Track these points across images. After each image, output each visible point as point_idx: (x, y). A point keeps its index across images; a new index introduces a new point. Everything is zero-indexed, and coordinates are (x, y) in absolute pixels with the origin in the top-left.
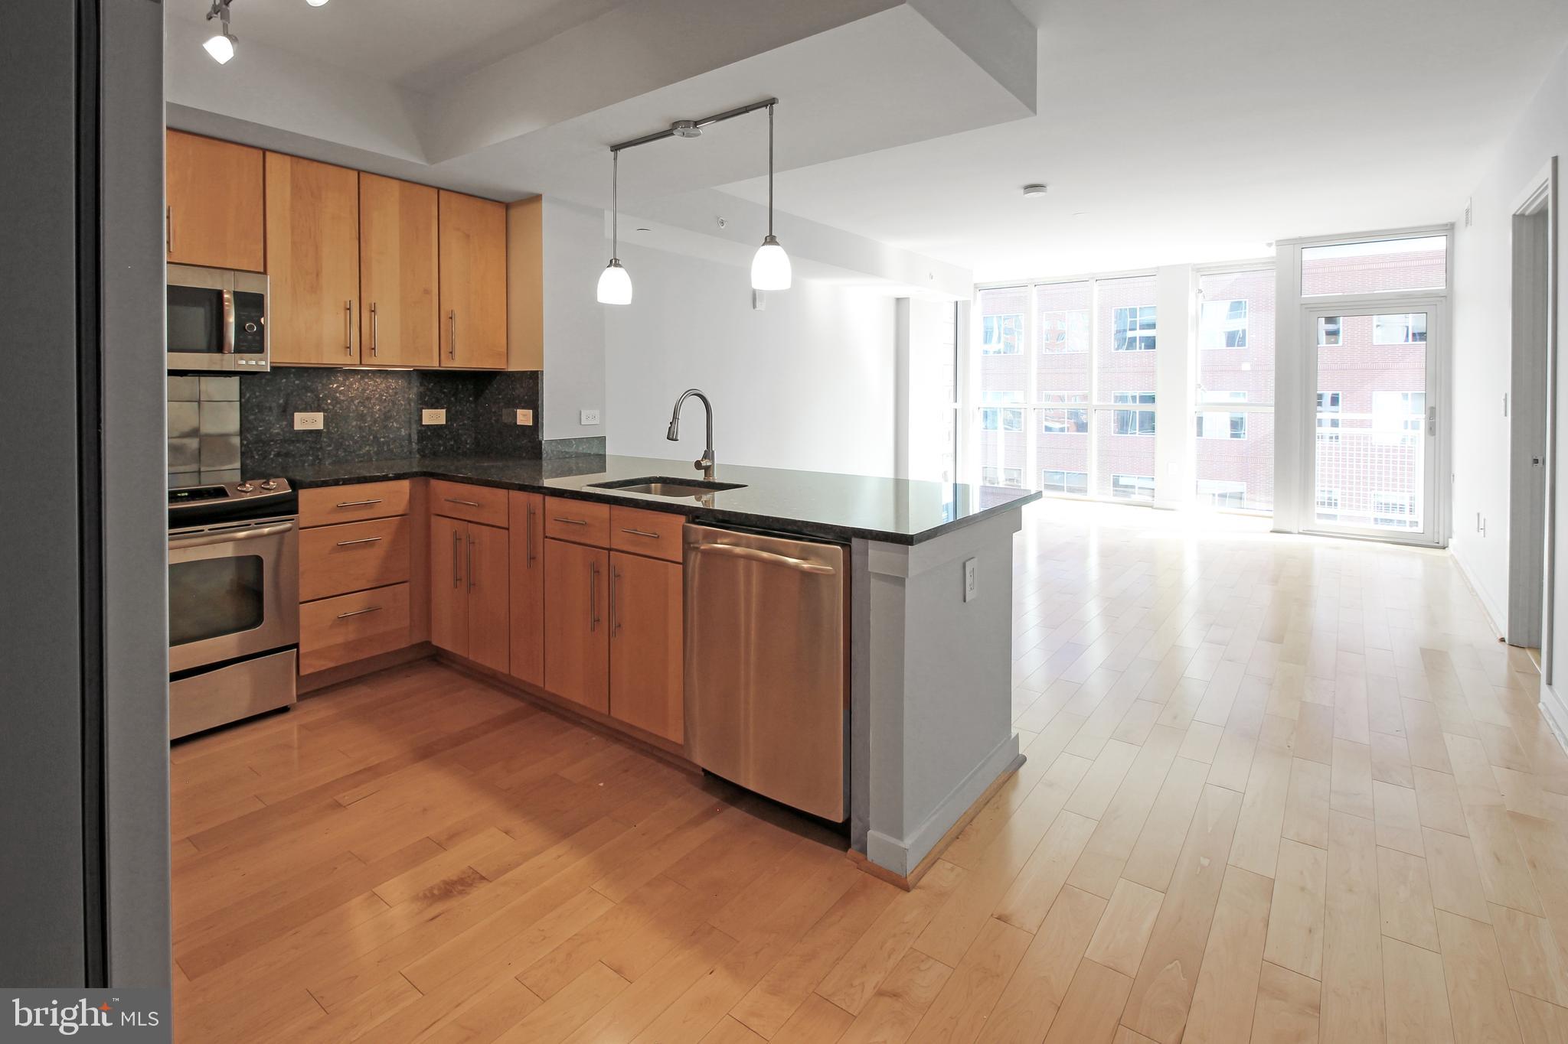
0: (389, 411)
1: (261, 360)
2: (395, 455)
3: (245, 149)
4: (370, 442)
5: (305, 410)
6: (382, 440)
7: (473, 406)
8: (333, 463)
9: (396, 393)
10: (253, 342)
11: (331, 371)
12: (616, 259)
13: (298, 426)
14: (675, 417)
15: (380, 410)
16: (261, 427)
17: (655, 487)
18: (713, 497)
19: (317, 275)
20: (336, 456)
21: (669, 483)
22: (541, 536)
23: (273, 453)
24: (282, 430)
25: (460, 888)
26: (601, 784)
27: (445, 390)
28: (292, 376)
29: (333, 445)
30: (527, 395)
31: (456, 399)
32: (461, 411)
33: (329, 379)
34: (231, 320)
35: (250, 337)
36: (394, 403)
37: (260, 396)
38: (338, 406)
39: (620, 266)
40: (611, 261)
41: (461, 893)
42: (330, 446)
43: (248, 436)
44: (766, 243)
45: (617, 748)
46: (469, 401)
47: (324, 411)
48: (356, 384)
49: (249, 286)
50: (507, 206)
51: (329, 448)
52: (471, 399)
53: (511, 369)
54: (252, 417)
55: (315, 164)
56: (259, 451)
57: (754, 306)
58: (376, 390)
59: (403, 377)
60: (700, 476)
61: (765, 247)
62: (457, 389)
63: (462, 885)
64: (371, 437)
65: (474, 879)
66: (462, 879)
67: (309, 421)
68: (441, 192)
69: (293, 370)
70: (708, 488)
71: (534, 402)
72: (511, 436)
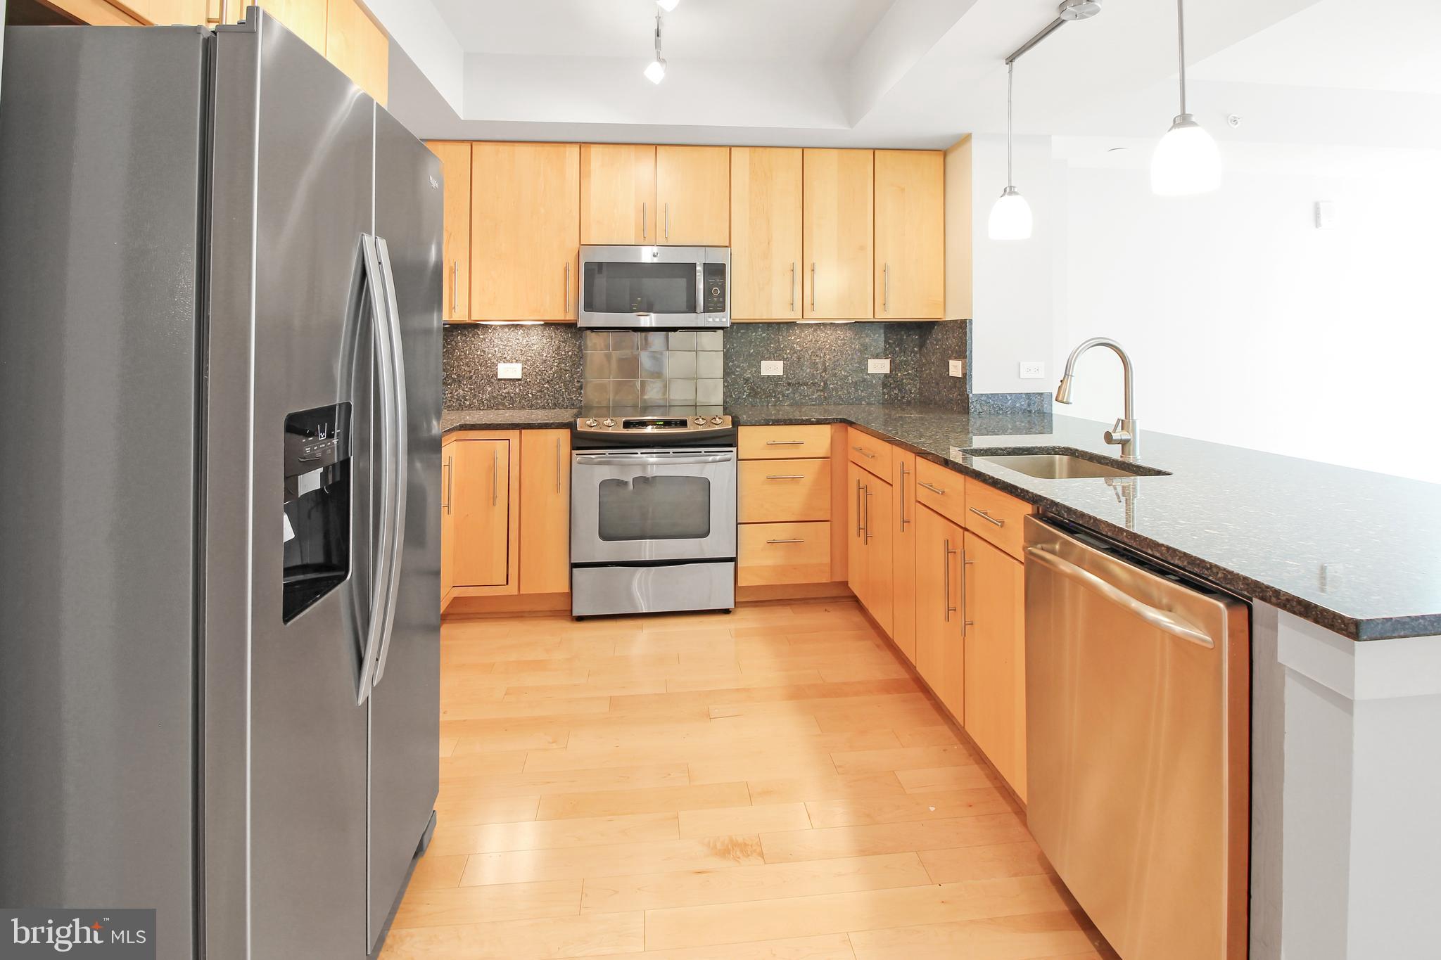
0: (838, 360)
1: (723, 317)
2: (843, 401)
3: (717, 148)
4: (821, 388)
5: (769, 359)
6: (831, 386)
7: (918, 356)
8: (791, 405)
9: (844, 344)
10: (716, 303)
11: (791, 325)
12: (1011, 187)
13: (764, 372)
14: (1067, 374)
15: (830, 359)
16: (737, 371)
17: (1060, 460)
18: (1135, 485)
19: (769, 243)
20: (793, 399)
21: (1078, 457)
22: (913, 500)
23: (745, 393)
24: (752, 375)
25: (738, 853)
26: (932, 809)
27: (890, 341)
28: (760, 330)
29: (791, 390)
30: (957, 346)
31: (900, 349)
32: (906, 361)
33: (788, 332)
34: (700, 286)
35: (716, 299)
36: (842, 353)
37: (737, 346)
38: (795, 355)
39: (1016, 193)
40: (1005, 190)
41: (736, 859)
42: (788, 390)
43: (729, 379)
44: (1176, 124)
45: (975, 769)
46: (913, 351)
47: (784, 359)
48: (809, 335)
49: (715, 258)
50: (944, 153)
51: (787, 392)
52: (916, 349)
53: (948, 318)
54: (731, 364)
55: (768, 149)
56: (736, 391)
57: (1317, 224)
58: (827, 342)
59: (850, 329)
60: (1114, 452)
61: (1177, 131)
62: (902, 339)
63: (742, 851)
64: (822, 384)
65: (755, 851)
66: (746, 845)
67: (772, 368)
68: (877, 152)
69: (761, 325)
70: (1123, 469)
71: (962, 352)
72: (945, 388)
